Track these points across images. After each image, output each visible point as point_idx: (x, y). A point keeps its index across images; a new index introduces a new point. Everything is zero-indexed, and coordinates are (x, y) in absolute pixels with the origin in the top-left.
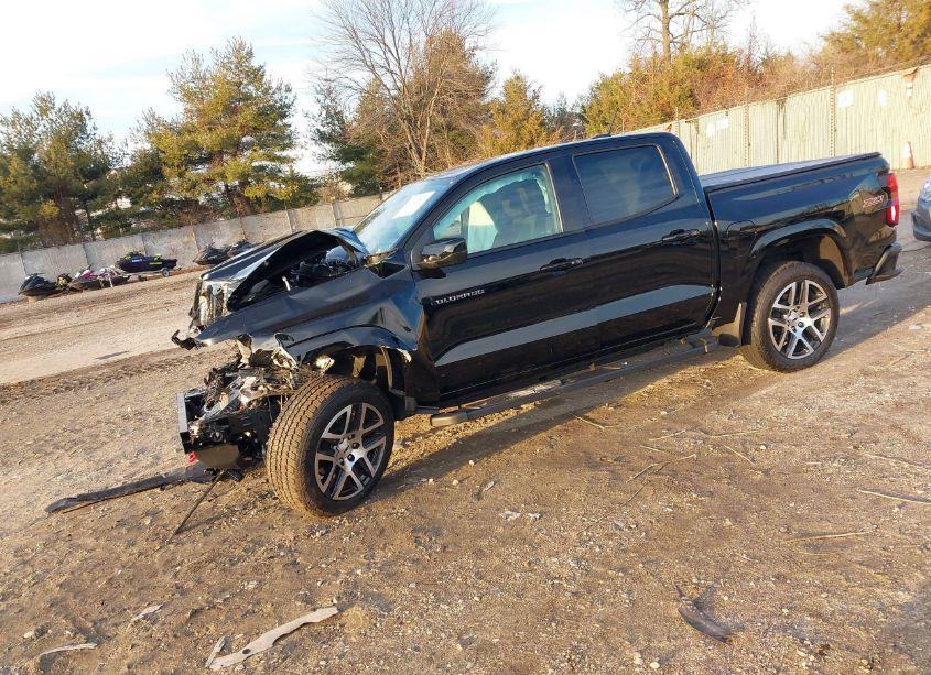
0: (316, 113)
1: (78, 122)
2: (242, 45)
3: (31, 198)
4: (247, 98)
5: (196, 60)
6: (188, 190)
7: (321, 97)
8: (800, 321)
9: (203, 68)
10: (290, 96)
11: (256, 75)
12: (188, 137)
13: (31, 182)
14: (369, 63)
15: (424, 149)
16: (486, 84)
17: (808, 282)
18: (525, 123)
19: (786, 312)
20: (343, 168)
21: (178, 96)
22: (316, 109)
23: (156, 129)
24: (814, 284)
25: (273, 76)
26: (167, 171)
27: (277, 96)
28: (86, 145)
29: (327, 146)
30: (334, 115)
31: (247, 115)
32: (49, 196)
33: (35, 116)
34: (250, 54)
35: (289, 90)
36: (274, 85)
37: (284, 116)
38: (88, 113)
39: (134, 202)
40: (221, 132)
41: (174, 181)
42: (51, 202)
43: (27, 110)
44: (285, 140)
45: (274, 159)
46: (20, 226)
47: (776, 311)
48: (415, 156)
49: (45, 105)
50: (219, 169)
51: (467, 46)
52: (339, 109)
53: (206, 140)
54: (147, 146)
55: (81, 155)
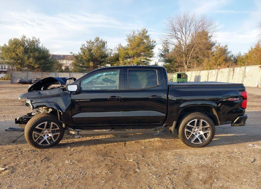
0: (161, 49)
1: (103, 44)
2: (145, 30)
3: (88, 61)
4: (144, 43)
5: (134, 33)
6: (124, 64)
7: (164, 45)
8: (199, 132)
9: (135, 34)
10: (155, 44)
11: (147, 37)
12: (126, 51)
13: (89, 57)
14: (177, 37)
15: (188, 62)
16: (212, 46)
17: (202, 120)
18: (219, 59)
19: (193, 128)
20: (166, 64)
21: (127, 41)
22: (161, 48)
23: (120, 48)
24: (204, 121)
25: (152, 38)
26: (120, 59)
27: (151, 43)
28: (104, 50)
29: (162, 58)
30: (166, 50)
31: (142, 47)
32: (92, 61)
33: (94, 42)
34: (147, 32)
35: (155, 42)
36: (151, 40)
37: (152, 49)
38: (106, 43)
39: (111, 66)
40: (135, 51)
41: (121, 62)
42: (92, 62)
43: (93, 40)
44: (151, 55)
45: (147, 59)
46: (85, 67)
47: (188, 126)
48: (185, 64)
49: (97, 39)
50: (132, 60)
51: (209, 35)
52: (168, 48)
53: (131, 53)
54: (117, 52)
55: (102, 52)
